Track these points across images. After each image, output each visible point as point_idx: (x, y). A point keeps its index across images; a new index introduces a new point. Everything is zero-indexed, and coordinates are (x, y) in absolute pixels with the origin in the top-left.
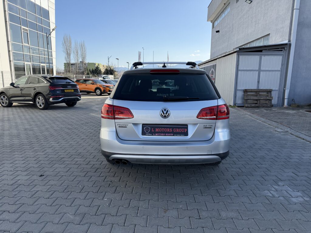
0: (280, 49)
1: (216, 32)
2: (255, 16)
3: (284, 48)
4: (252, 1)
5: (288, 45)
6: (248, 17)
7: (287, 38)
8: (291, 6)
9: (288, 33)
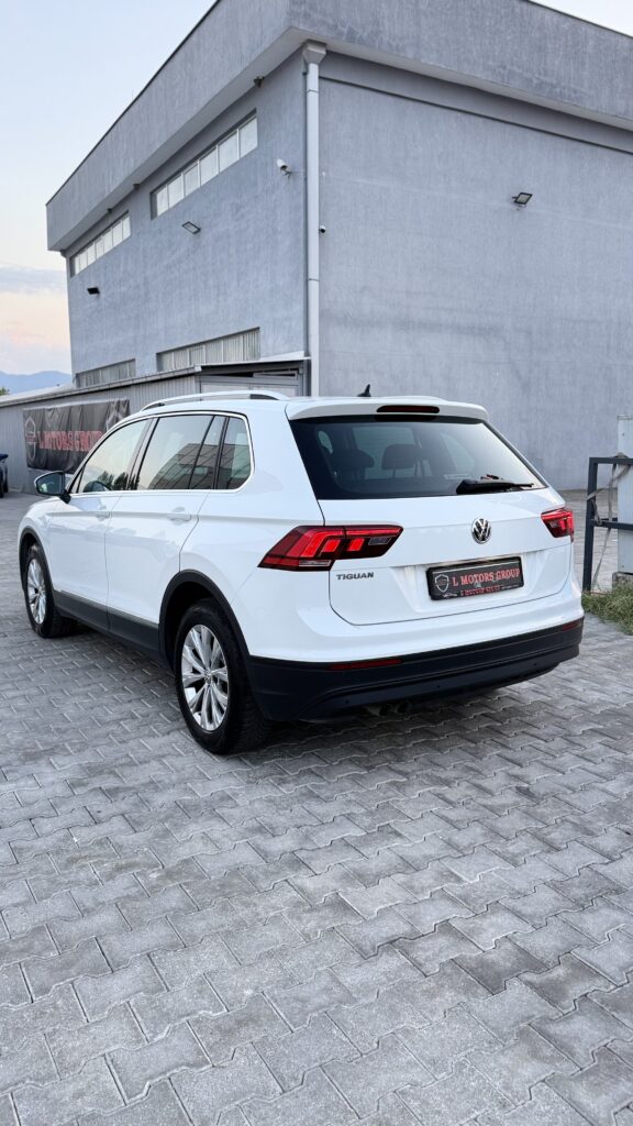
0: (290, 372)
1: (87, 292)
2: (213, 271)
3: (297, 369)
4: (199, 230)
5: (305, 365)
6: (194, 269)
7: (302, 346)
8: (302, 270)
9: (302, 335)
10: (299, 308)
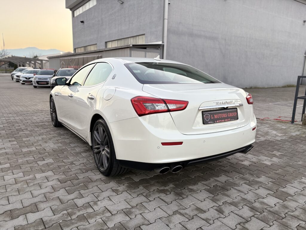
0: (157, 48)
2: (128, 16)
4: (123, 3)
5: (162, 45)
6: (121, 15)
7: (161, 40)
8: (162, 16)
9: (161, 36)
10: (161, 28)
